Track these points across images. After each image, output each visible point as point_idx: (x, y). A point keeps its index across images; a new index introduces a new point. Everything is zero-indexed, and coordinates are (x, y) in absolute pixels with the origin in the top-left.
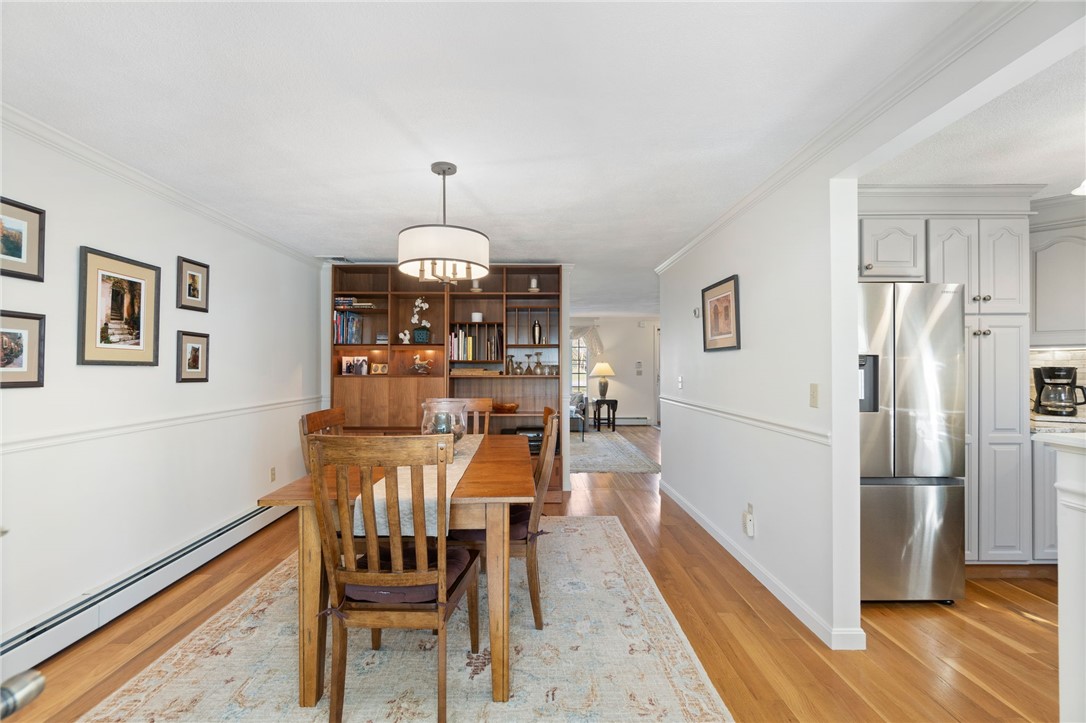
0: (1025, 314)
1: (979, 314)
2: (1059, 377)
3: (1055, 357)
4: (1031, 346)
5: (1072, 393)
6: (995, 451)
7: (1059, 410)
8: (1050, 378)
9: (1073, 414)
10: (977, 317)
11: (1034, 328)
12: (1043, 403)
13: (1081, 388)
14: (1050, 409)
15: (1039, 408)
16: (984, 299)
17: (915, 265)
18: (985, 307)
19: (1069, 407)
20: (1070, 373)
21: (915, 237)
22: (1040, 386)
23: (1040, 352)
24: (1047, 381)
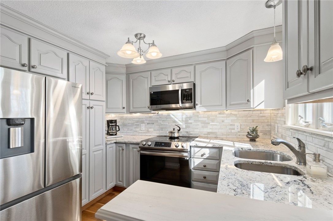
0: (104, 101)
1: (90, 100)
2: (113, 123)
3: (112, 117)
4: (106, 113)
5: (116, 128)
6: (95, 154)
7: (113, 134)
8: (111, 123)
9: (116, 135)
10: (89, 101)
11: (107, 107)
12: (109, 132)
13: (118, 126)
14: (111, 133)
15: (108, 134)
16: (91, 94)
17: (62, 73)
18: (92, 97)
19: (115, 132)
20: (115, 121)
21: (62, 59)
22: (108, 126)
23: (108, 115)
24: (110, 124)
